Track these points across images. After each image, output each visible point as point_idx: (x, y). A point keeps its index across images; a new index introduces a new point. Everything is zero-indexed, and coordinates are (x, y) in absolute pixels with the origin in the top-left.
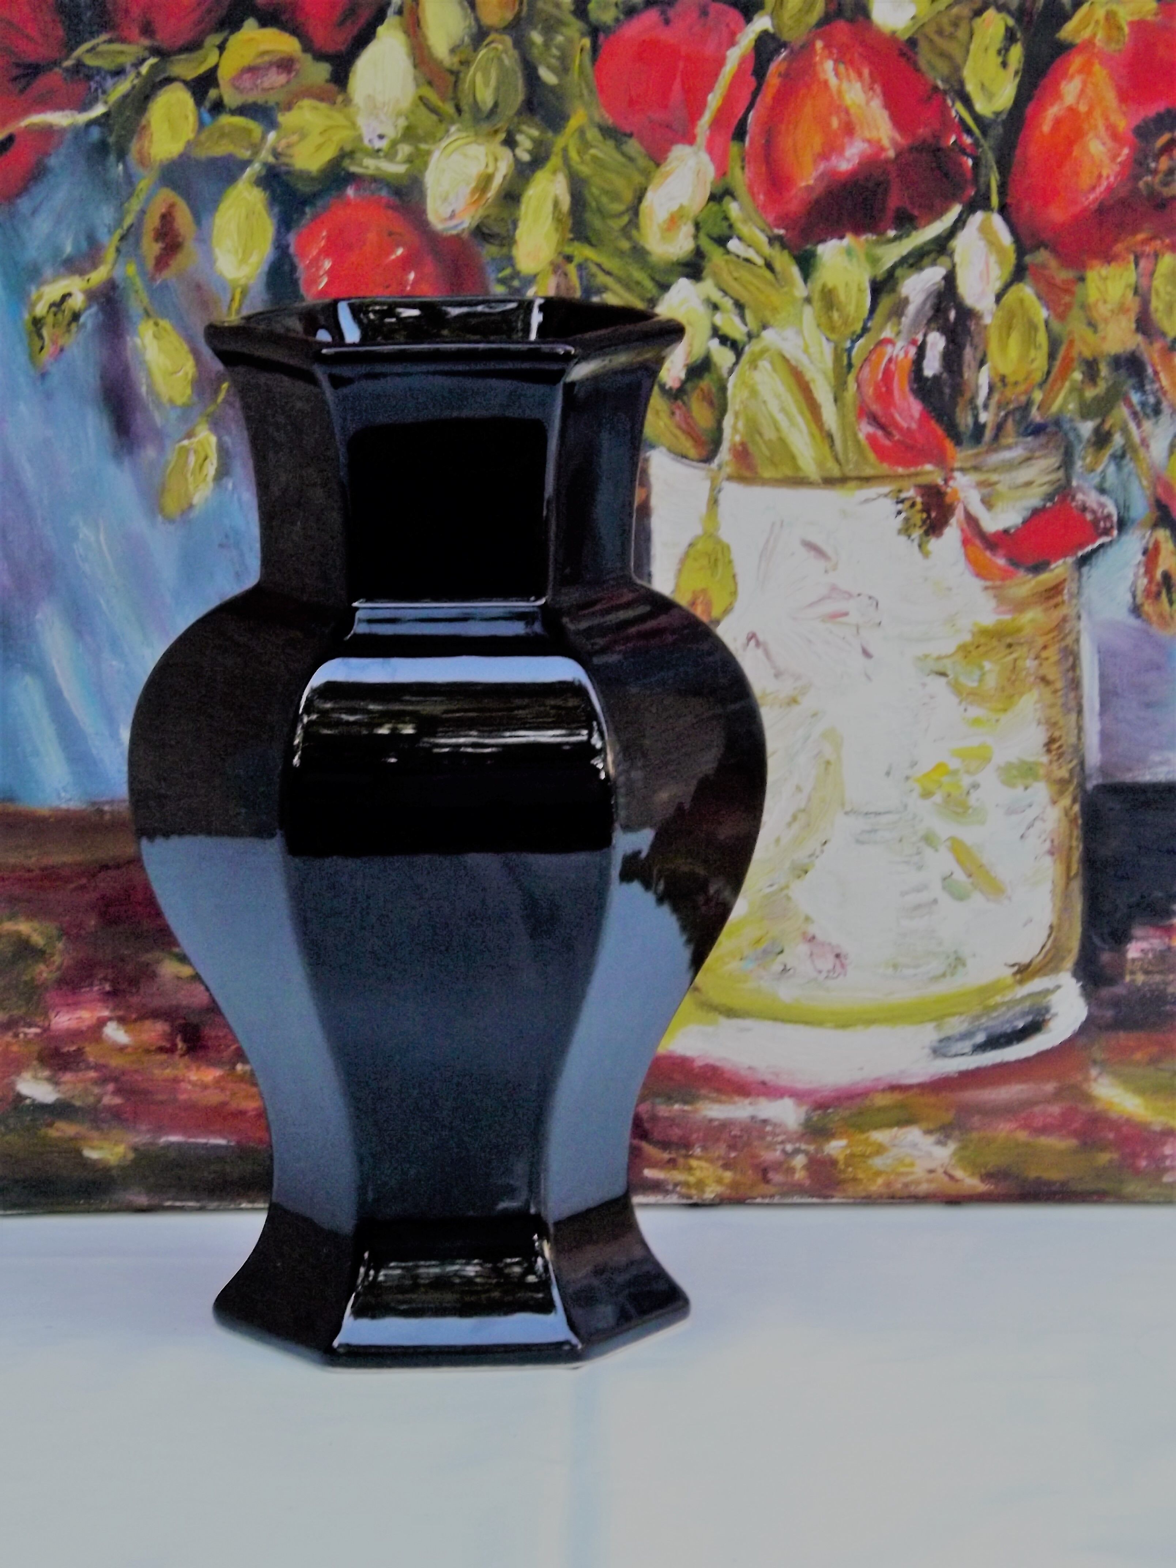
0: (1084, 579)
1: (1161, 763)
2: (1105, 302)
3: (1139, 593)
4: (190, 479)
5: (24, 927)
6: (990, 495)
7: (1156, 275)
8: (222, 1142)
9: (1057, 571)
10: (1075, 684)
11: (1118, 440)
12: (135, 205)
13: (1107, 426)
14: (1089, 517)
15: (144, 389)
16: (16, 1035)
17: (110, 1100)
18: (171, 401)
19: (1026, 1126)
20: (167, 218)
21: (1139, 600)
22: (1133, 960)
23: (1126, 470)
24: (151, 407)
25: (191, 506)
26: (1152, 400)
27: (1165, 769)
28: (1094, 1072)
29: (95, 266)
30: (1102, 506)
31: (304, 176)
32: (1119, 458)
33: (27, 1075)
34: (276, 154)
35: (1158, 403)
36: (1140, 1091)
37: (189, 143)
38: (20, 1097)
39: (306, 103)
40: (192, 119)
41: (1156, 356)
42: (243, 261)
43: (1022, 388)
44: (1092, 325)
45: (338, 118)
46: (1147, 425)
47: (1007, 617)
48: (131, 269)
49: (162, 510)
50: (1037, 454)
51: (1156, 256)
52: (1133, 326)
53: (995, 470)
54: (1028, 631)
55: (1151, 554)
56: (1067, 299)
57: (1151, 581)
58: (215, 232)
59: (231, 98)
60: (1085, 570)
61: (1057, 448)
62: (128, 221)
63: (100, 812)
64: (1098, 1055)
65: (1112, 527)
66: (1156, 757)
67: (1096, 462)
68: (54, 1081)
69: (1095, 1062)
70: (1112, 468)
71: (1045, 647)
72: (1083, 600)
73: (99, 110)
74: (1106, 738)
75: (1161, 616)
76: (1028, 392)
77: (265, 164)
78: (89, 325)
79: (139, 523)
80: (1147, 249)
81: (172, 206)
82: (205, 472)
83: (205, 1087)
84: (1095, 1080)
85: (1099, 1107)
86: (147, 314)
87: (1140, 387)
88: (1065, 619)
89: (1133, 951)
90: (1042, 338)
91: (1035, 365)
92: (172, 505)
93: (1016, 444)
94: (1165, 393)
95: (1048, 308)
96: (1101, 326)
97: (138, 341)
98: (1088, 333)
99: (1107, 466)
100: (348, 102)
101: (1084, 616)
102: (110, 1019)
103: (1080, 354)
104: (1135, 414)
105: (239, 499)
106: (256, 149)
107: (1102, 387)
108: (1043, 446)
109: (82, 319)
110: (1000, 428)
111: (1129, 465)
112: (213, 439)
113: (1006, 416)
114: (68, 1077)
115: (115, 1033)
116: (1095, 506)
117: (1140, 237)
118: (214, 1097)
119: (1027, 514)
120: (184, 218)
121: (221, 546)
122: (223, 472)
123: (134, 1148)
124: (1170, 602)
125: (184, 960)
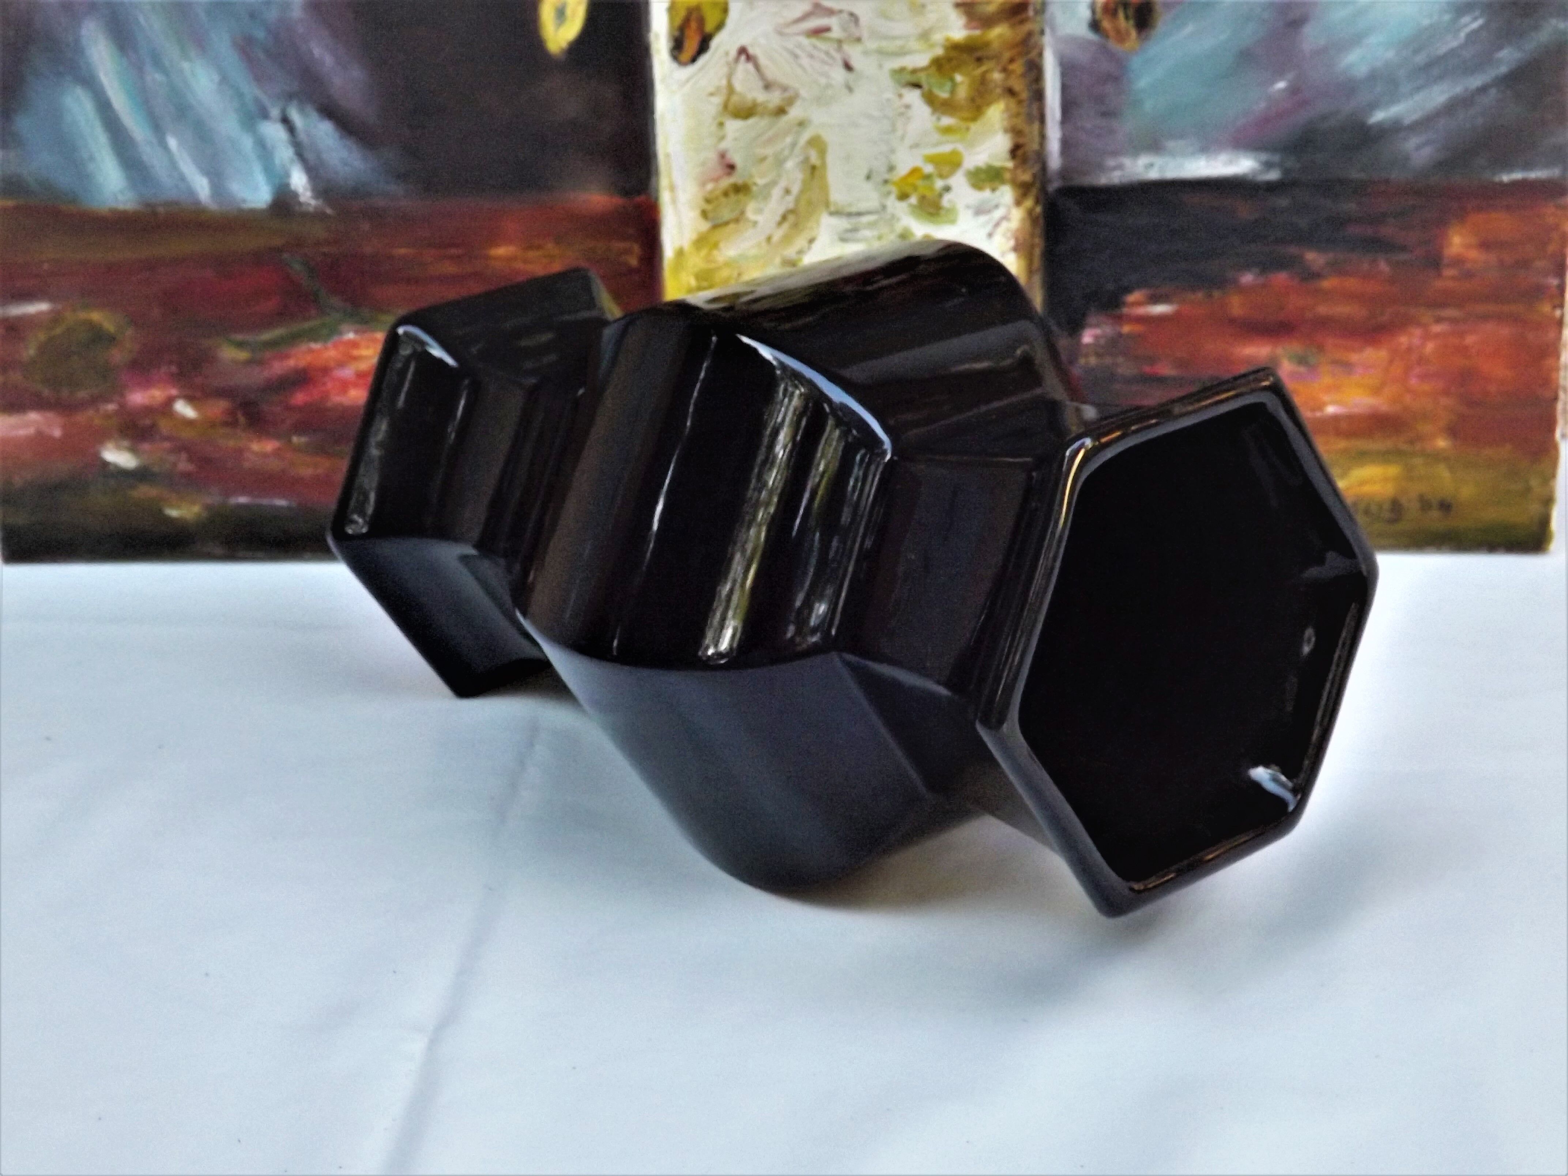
1: (1116, 168)
3: (1099, 10)
5: (96, 316)
8: (284, 503)
10: (1039, 96)
16: (98, 410)
17: (184, 465)
21: (1099, 15)
22: (1087, 345)
27: (1119, 173)
33: (110, 445)
38: (106, 464)
47: (977, 33)
54: (996, 45)
63: (155, 214)
66: (1111, 162)
68: (133, 450)
71: (1012, 60)
72: (1047, 16)
74: (1066, 144)
75: (1118, 31)
83: (265, 455)
88: (1030, 34)
89: (1087, 337)
101: (1048, 31)
102: (178, 397)
114: (146, 446)
115: (184, 409)
118: (274, 465)
123: (208, 507)
124: (1127, 18)
125: (240, 345)
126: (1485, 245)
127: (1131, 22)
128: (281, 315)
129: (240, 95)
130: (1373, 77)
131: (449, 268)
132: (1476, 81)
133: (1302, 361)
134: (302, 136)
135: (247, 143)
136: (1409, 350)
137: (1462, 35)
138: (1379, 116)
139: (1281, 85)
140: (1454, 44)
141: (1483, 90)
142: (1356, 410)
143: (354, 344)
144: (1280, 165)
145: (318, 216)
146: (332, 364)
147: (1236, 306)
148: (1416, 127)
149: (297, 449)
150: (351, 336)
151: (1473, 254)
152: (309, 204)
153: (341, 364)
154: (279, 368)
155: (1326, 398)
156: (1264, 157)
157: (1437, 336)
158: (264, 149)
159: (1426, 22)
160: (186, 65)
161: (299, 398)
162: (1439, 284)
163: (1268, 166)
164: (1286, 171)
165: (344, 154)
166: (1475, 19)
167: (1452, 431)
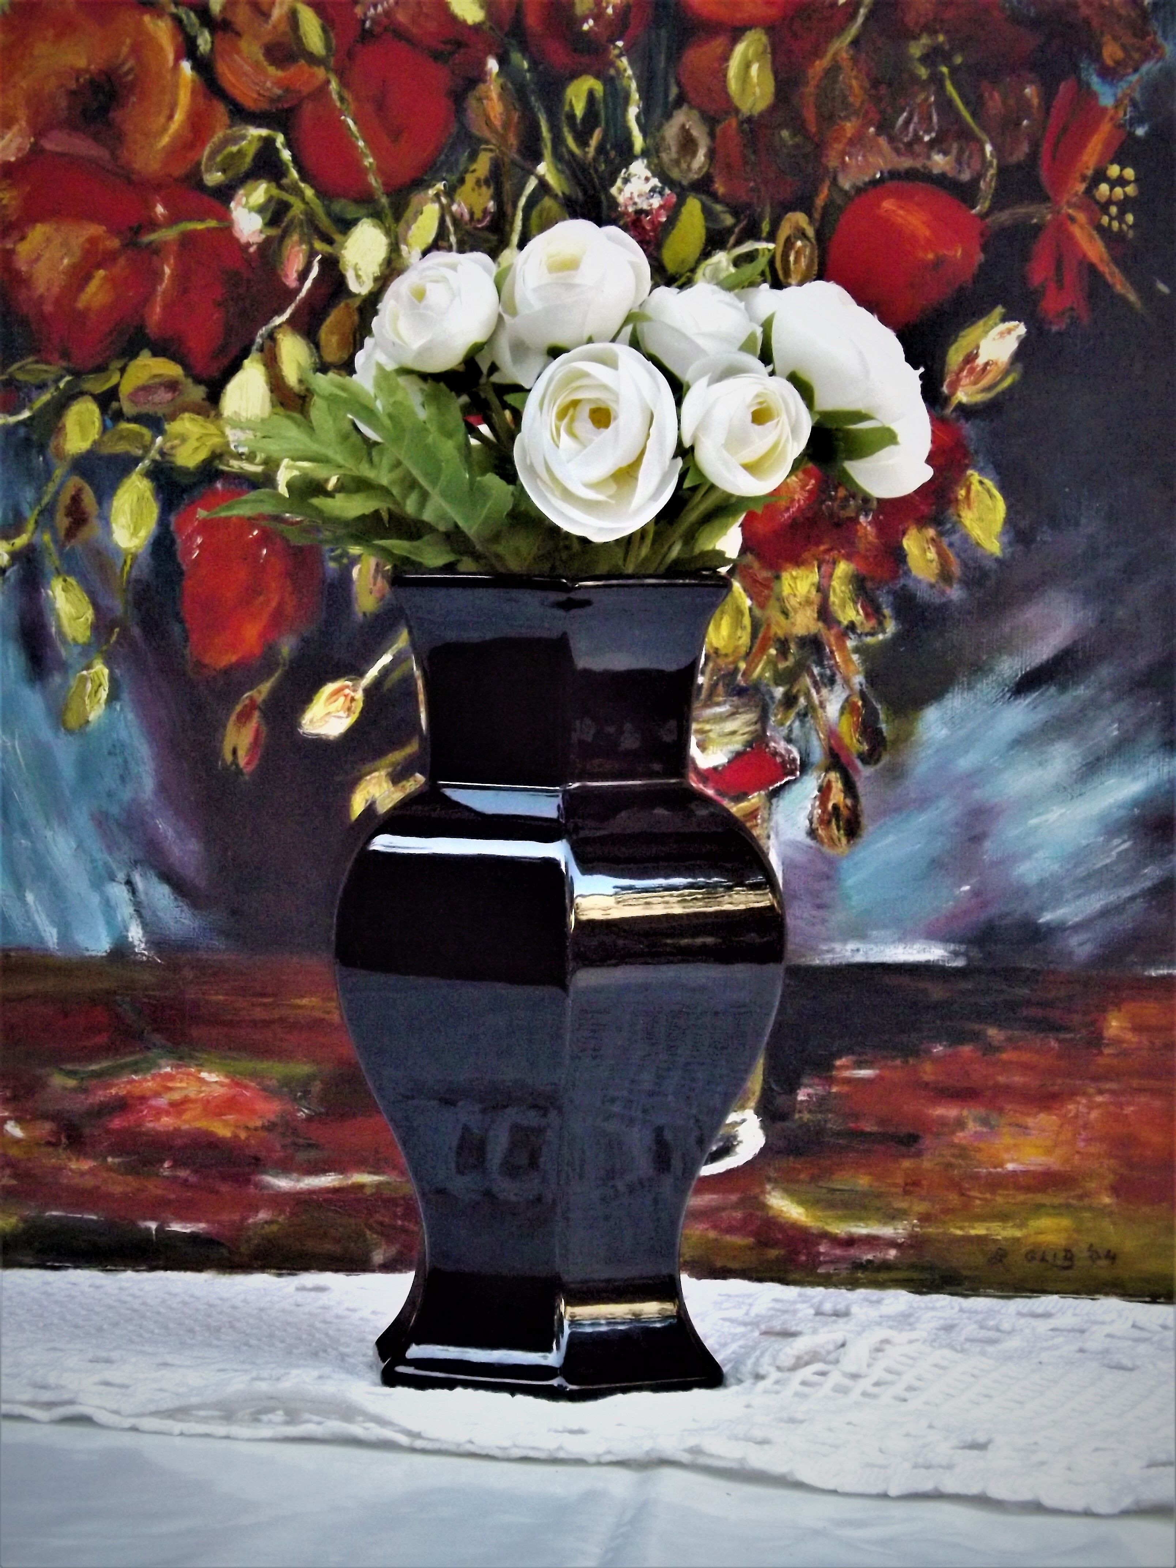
0: (774, 807)
1: (828, 951)
2: (795, 595)
3: (815, 820)
4: (87, 701)
6: (704, 741)
7: (834, 577)
8: (94, 1217)
9: (753, 801)
11: (802, 701)
12: (51, 488)
13: (795, 691)
14: (778, 760)
15: (53, 630)
18: (74, 639)
19: (715, 1227)
20: (76, 499)
21: (814, 826)
22: (802, 1101)
23: (808, 725)
24: (58, 643)
25: (88, 722)
26: (828, 672)
27: (830, 956)
28: (768, 1187)
29: (18, 534)
30: (789, 752)
31: (184, 471)
32: (803, 716)
34: (162, 453)
35: (833, 675)
36: (801, 1203)
37: (95, 442)
39: (187, 415)
40: (97, 424)
41: (832, 640)
42: (135, 534)
43: (731, 659)
44: (785, 613)
45: (212, 429)
46: (824, 691)
48: (47, 537)
49: (64, 723)
50: (741, 710)
51: (834, 563)
52: (816, 615)
53: (707, 721)
55: (824, 791)
56: (766, 592)
57: (824, 812)
58: (113, 510)
59: (128, 408)
60: (774, 801)
61: (756, 706)
62: (46, 499)
63: (8, 957)
64: (773, 1174)
65: (796, 769)
66: (823, 946)
67: (785, 718)
69: (769, 1180)
70: (797, 724)
72: (772, 824)
73: (26, 414)
75: (831, 839)
76: (735, 662)
77: (154, 461)
78: (12, 580)
79: (46, 733)
80: (827, 557)
81: (79, 491)
82: (99, 695)
83: (82, 1174)
84: (769, 1193)
85: (771, 1213)
86: (58, 572)
87: (820, 663)
89: (801, 1096)
90: (747, 621)
91: (741, 642)
92: (72, 720)
93: (725, 702)
94: (838, 667)
95: (751, 599)
96: (792, 614)
97: (50, 593)
98: (781, 618)
99: (793, 722)
100: (219, 415)
101: (772, 836)
102: (10, 1118)
103: (776, 634)
104: (815, 684)
105: (125, 717)
106: (147, 449)
107: (790, 662)
108: (744, 705)
109: (8, 574)
110: (713, 687)
111: (810, 721)
112: (106, 671)
113: (718, 679)
115: (14, 1130)
116: (783, 752)
117: (822, 548)
118: (89, 1182)
119: (730, 756)
120: (89, 498)
121: (110, 753)
122: (113, 697)
123: (25, 1220)
124: (839, 829)
125: (71, 1074)
126: (1137, 1029)
127: (842, 832)
128: (110, 1050)
129: (93, 861)
130: (1042, 884)
131: (259, 1014)
132: (1126, 893)
133: (985, 1122)
134: (142, 896)
135: (95, 900)
136: (1076, 1116)
137: (1114, 853)
138: (1047, 917)
139: (966, 888)
140: (1108, 861)
141: (1133, 898)
142: (1032, 1168)
143: (170, 1077)
144: (965, 954)
145: (149, 964)
146: (148, 1094)
147: (928, 1071)
148: (1077, 927)
149: (110, 1169)
150: (168, 1069)
151: (1129, 1036)
152: (143, 954)
153: (157, 1094)
154: (101, 1096)
155: (1006, 1156)
156: (952, 947)
157: (1099, 1105)
158: (108, 906)
159: (1084, 842)
160: (49, 834)
161: (116, 1123)
162: (1101, 1061)
163: (956, 954)
164: (969, 959)
165: (176, 912)
166: (1124, 842)
167: (1115, 1190)
